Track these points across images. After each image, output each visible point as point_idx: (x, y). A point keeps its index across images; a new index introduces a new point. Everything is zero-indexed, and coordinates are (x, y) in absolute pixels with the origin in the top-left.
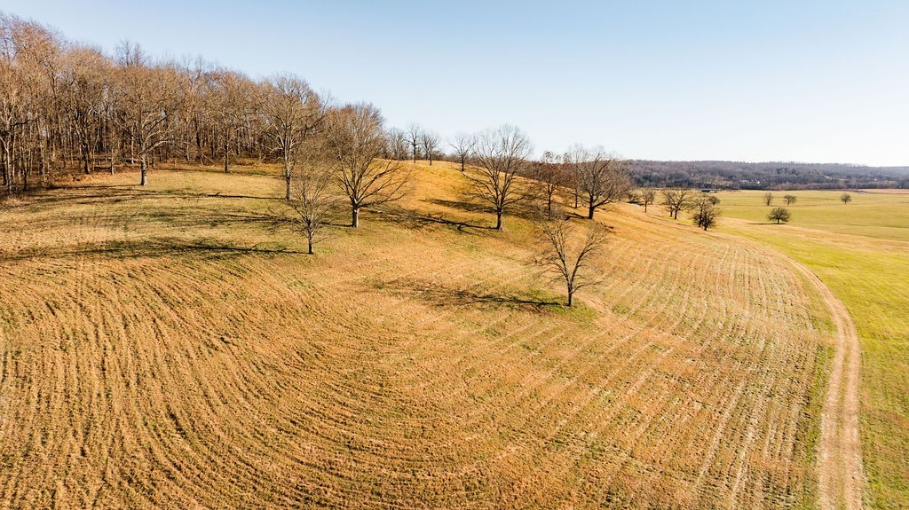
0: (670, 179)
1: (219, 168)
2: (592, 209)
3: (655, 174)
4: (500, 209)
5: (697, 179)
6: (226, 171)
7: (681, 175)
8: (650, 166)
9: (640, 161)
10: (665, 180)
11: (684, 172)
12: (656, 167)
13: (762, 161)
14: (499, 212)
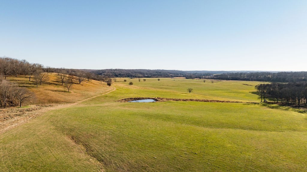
0: (126, 75)
1: (15, 76)
2: (80, 82)
3: (122, 73)
4: (63, 82)
5: (134, 75)
6: (16, 77)
7: (129, 74)
8: (121, 71)
9: (119, 69)
10: (125, 75)
11: (130, 73)
12: (123, 71)
13: (159, 69)
14: (62, 82)
